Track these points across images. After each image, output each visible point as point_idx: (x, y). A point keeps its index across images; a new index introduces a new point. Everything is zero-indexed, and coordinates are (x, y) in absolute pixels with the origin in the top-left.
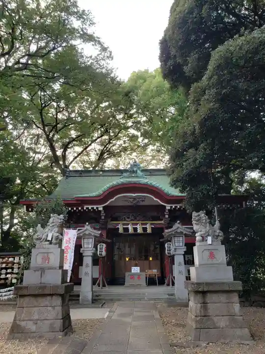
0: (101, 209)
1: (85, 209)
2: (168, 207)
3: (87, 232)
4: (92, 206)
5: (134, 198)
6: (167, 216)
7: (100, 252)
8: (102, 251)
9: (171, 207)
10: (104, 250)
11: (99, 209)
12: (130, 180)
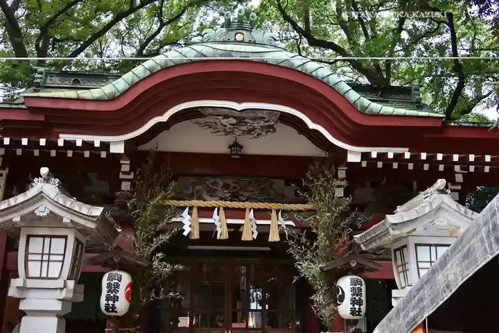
0: (117, 149)
1: (61, 143)
2: (354, 155)
3: (42, 210)
4: (88, 138)
5: (241, 118)
6: (340, 193)
7: (108, 299)
8: (116, 299)
9: (365, 156)
10: (121, 293)
11: (113, 149)
12: (229, 47)
